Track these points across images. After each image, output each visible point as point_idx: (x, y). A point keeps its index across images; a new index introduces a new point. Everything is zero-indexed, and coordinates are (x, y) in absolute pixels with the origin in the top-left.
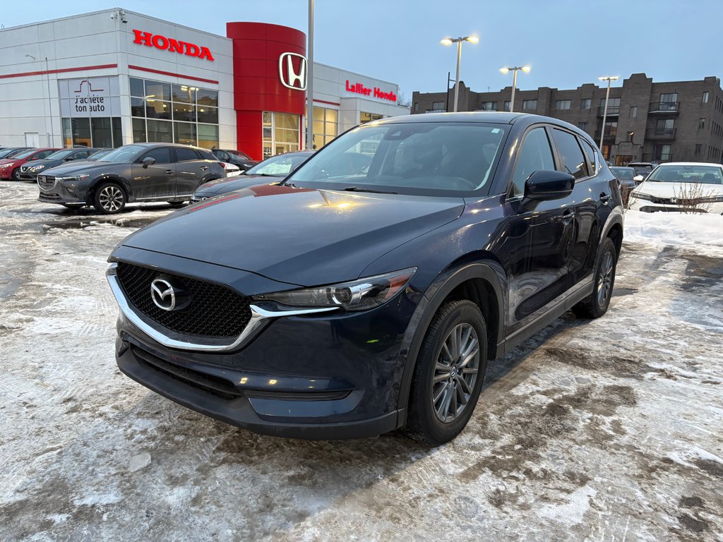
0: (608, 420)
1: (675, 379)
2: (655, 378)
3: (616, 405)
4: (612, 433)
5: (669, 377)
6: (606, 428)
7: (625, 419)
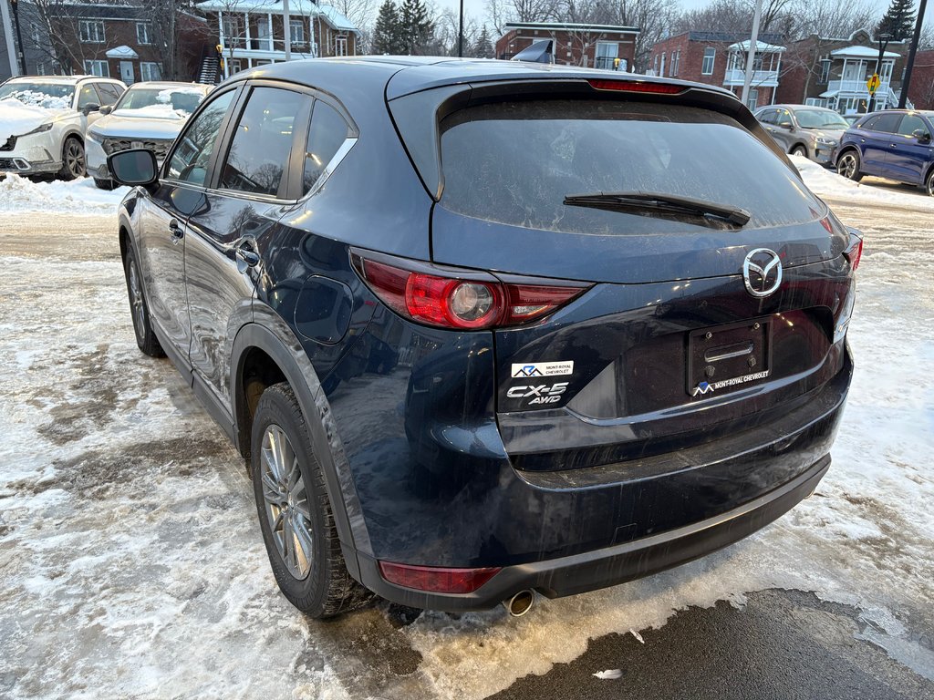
0: (51, 406)
1: (10, 486)
2: (39, 473)
3: (57, 421)
4: (37, 398)
5: (21, 485)
6: (46, 400)
7: (37, 412)
